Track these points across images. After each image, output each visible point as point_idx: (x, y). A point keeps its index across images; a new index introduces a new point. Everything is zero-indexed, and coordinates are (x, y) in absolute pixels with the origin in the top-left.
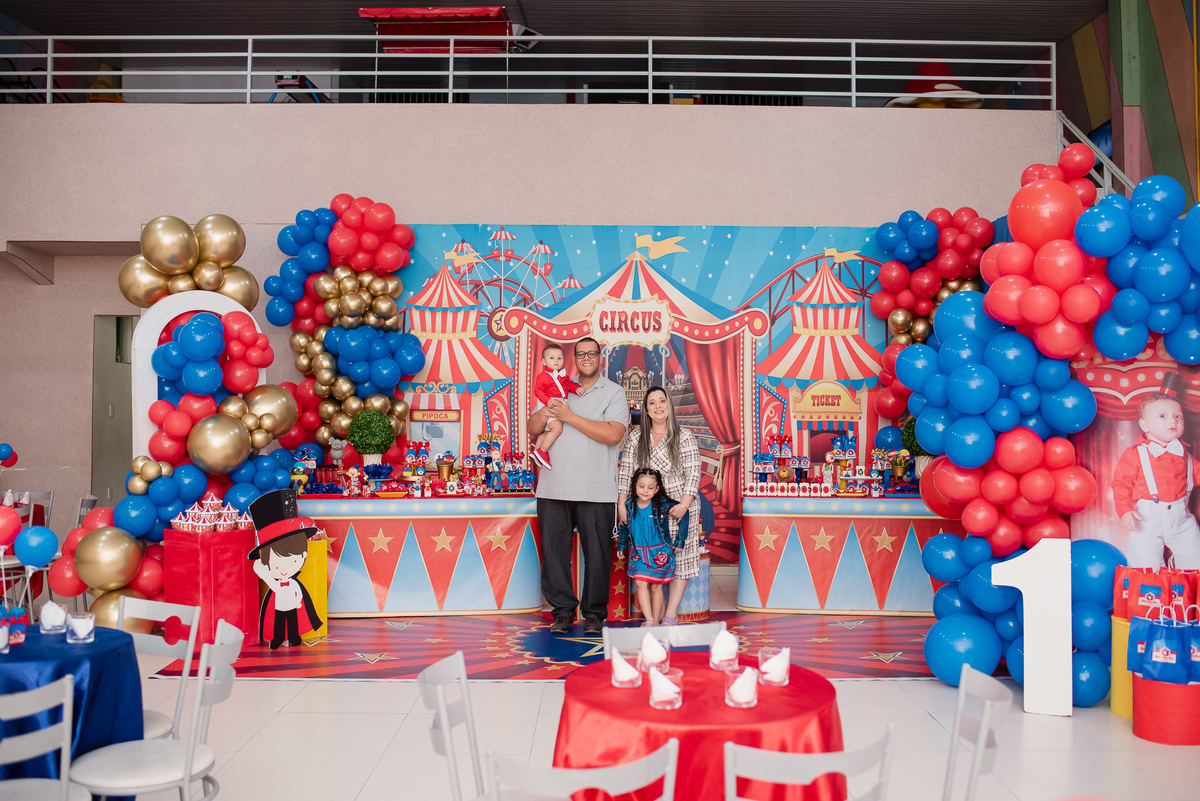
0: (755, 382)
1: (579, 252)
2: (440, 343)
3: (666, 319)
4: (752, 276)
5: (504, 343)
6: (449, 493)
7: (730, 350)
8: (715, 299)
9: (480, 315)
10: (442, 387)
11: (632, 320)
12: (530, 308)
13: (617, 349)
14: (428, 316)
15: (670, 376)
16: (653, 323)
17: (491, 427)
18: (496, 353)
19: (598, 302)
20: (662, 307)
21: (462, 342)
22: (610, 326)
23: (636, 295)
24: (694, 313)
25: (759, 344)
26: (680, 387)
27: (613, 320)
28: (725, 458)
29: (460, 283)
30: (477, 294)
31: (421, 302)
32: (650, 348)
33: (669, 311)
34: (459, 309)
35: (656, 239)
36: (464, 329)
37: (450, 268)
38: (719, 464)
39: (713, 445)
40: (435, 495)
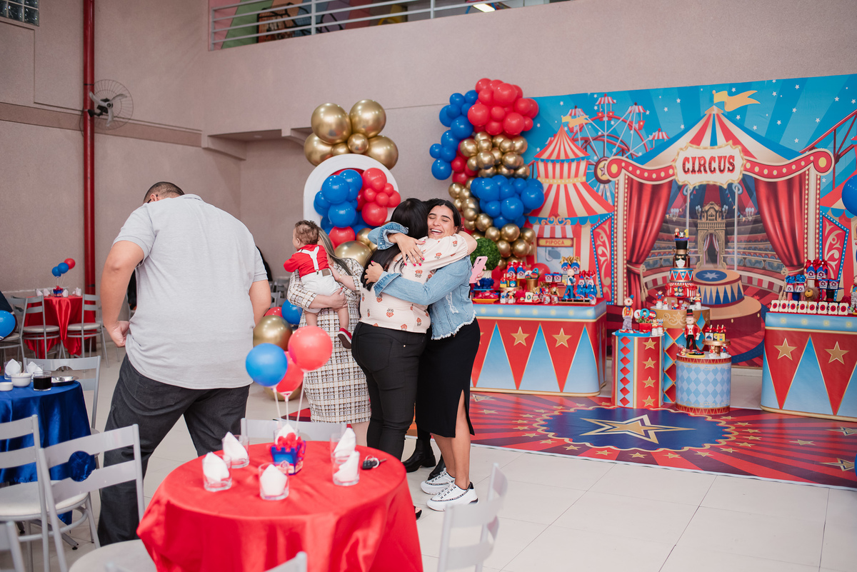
0: (819, 214)
1: (666, 109)
2: (558, 187)
3: (739, 162)
4: (818, 120)
5: (607, 186)
6: (526, 301)
7: (796, 186)
8: (784, 142)
9: (589, 164)
10: (560, 220)
11: (710, 163)
12: (627, 157)
13: (697, 188)
14: (550, 166)
15: (742, 210)
16: (727, 165)
17: (596, 251)
18: (600, 194)
19: (681, 149)
20: (736, 152)
21: (575, 185)
22: (691, 169)
23: (714, 142)
24: (764, 155)
25: (824, 180)
26: (750, 218)
27: (694, 164)
29: (574, 140)
30: (586, 148)
31: (545, 156)
32: (725, 187)
33: (742, 154)
34: (573, 160)
35: (731, 94)
36: (576, 175)
37: (566, 129)
38: (784, 284)
39: (779, 267)
40: (518, 303)
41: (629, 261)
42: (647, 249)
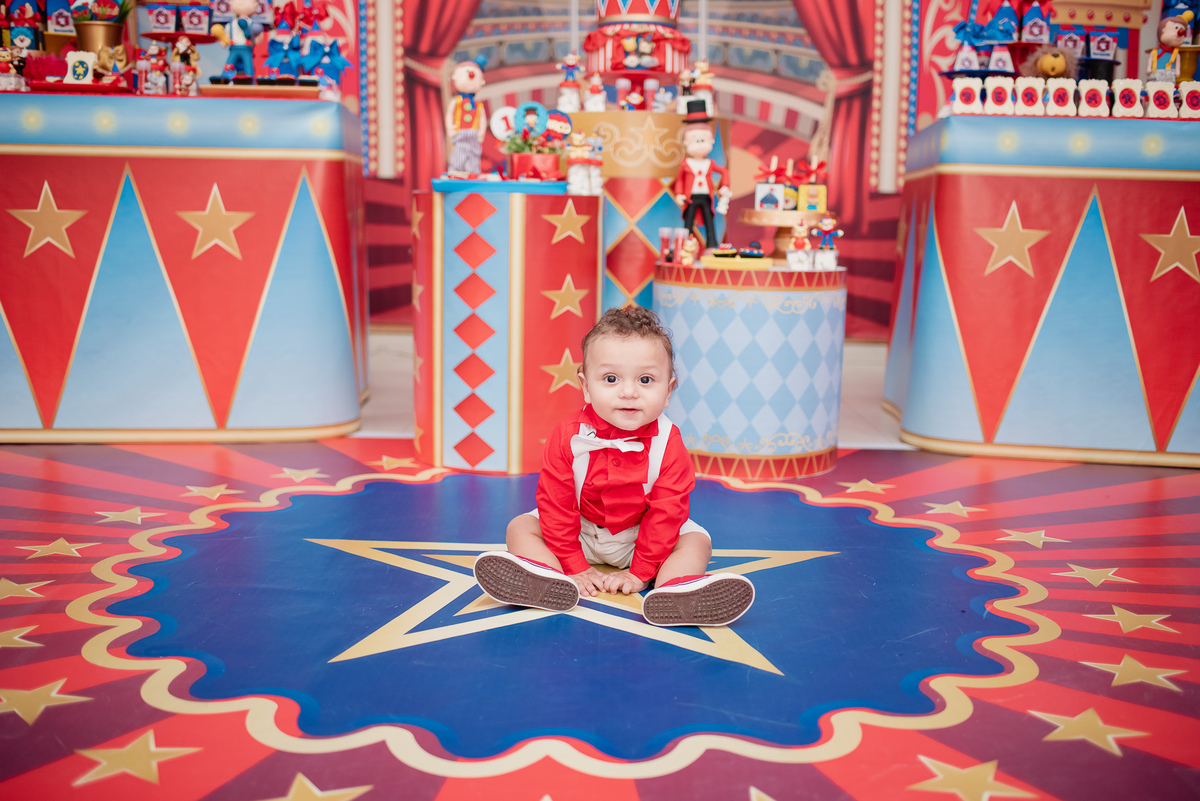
6: (69, 79)
28: (838, 101)
38: (823, 114)
39: (813, 70)
40: (38, 88)
41: (411, 51)
42: (462, 12)
